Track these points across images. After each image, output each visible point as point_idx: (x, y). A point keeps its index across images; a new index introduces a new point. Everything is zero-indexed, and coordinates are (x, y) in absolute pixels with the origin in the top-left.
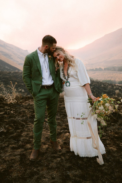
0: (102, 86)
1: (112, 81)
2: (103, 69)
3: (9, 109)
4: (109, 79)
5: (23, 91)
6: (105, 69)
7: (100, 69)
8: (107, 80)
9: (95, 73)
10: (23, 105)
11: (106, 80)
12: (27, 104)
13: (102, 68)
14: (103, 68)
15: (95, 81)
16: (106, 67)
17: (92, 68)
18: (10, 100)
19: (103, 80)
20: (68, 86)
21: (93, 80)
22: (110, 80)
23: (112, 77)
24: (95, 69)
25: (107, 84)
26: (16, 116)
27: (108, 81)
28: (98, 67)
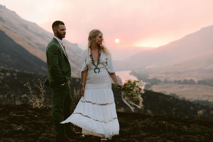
0: (192, 108)
1: (210, 102)
2: (197, 82)
3: (32, 113)
4: (205, 99)
6: (199, 82)
7: (191, 82)
8: (202, 100)
9: (183, 87)
11: (199, 99)
13: (194, 80)
14: (196, 80)
15: (180, 99)
16: (201, 79)
17: (178, 79)
18: (36, 103)
19: (195, 99)
20: (97, 73)
21: (177, 98)
22: (207, 101)
23: (209, 96)
24: (182, 81)
25: (200, 107)
26: (40, 119)
27: (203, 102)
28: (188, 79)
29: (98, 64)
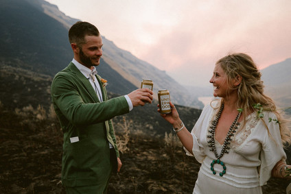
5: (151, 127)
10: (136, 159)
12: (142, 159)
20: (218, 174)
26: (118, 180)
29: (225, 151)
